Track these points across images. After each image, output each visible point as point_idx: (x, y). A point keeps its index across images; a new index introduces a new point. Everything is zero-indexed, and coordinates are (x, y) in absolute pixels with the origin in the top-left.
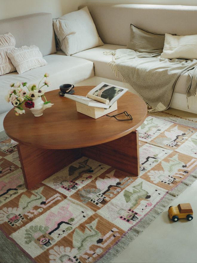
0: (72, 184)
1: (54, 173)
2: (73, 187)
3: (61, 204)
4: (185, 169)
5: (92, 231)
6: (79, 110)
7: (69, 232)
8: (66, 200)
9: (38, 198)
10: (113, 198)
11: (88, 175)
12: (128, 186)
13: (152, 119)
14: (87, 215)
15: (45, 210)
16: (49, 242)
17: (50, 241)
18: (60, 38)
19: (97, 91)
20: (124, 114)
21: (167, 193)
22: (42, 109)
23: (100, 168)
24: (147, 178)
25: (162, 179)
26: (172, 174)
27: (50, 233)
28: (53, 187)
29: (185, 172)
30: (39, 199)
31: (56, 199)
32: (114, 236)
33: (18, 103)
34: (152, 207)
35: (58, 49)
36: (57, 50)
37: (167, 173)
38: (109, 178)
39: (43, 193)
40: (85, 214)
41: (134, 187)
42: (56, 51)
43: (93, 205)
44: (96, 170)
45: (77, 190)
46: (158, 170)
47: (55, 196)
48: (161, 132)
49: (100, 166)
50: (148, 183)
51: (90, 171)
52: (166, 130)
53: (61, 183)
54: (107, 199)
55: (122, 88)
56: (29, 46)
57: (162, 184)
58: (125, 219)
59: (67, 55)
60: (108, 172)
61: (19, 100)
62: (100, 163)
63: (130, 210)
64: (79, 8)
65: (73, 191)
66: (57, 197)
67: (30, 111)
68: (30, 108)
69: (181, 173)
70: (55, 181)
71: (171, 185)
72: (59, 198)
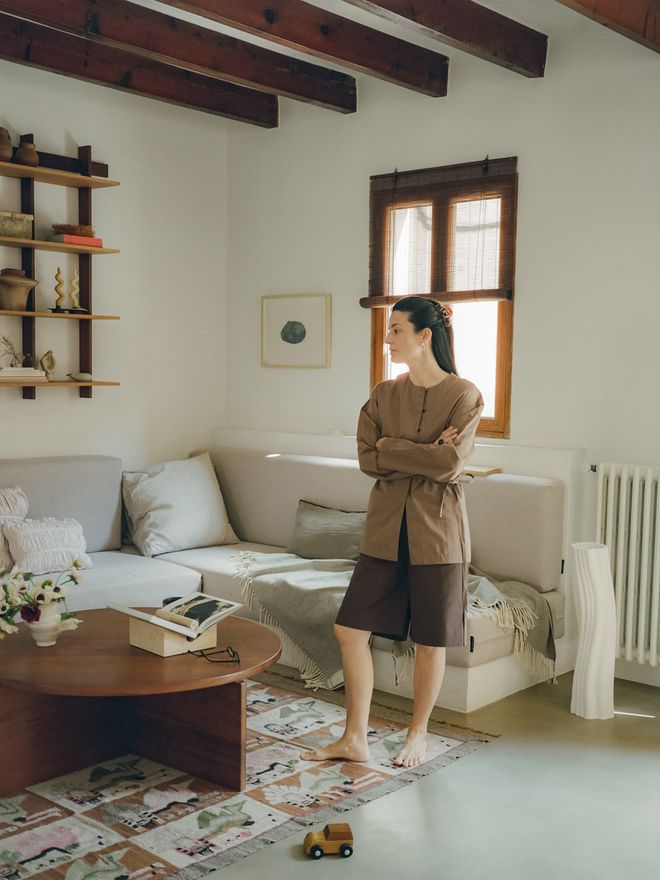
0: (91, 794)
1: (57, 776)
2: (92, 800)
3: (58, 823)
4: (348, 787)
5: (112, 864)
6: (135, 640)
7: (62, 862)
8: (71, 818)
9: (9, 811)
10: (172, 820)
11: (131, 783)
12: (212, 804)
13: (314, 702)
14: (107, 842)
15: (21, 830)
16: (16, 873)
17: (19, 873)
18: (135, 515)
19: (180, 606)
20: (226, 653)
21: (292, 819)
22: (56, 629)
23: (162, 774)
24: (259, 796)
25: (291, 798)
26: (317, 792)
27: (23, 863)
28: (49, 797)
29: (345, 791)
30: (12, 813)
31: (50, 815)
32: (154, 873)
33: (8, 608)
34: (250, 838)
35: (125, 541)
36: (123, 544)
37: (305, 790)
38: (176, 790)
39: (24, 805)
40: (102, 840)
41: (225, 807)
42: (119, 546)
43: (126, 830)
44: (151, 778)
45: (99, 804)
46: (288, 786)
47: (50, 810)
48: (322, 725)
49: (163, 770)
50: (259, 803)
51: (139, 778)
52: (336, 724)
53: (68, 793)
54: (159, 821)
55: (232, 603)
56: (60, 518)
57: (286, 807)
58: (185, 851)
59: (142, 555)
60: (178, 781)
61: (10, 603)
62: (163, 767)
63: (201, 840)
64: (191, 456)
65: (89, 806)
66: (53, 812)
67: (30, 630)
68: (29, 621)
69: (337, 792)
70: (57, 789)
71: (305, 808)
72: (57, 814)
